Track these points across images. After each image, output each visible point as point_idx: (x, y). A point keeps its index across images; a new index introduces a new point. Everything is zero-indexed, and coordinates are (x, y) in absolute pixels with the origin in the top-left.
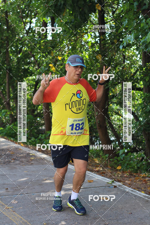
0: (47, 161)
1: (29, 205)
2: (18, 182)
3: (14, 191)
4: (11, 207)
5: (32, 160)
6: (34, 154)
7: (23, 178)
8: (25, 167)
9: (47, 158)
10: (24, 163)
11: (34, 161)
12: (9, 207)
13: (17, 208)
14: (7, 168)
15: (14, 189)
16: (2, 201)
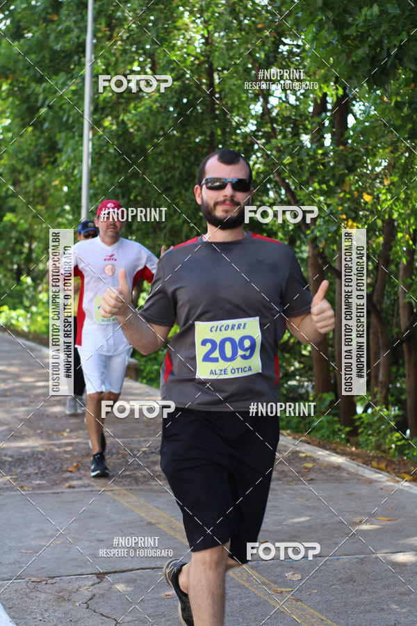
0: (349, 473)
1: (333, 585)
2: (287, 525)
4: (286, 590)
5: (309, 469)
6: (309, 454)
7: (299, 515)
8: (296, 487)
9: (346, 465)
10: (291, 477)
11: (315, 472)
12: (283, 589)
13: (303, 592)
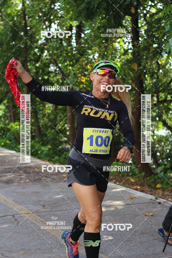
1: (71, 221)
2: (54, 199)
3: (52, 208)
8: (58, 184)
10: (57, 180)
14: (39, 185)
15: (52, 206)
16: (41, 218)
